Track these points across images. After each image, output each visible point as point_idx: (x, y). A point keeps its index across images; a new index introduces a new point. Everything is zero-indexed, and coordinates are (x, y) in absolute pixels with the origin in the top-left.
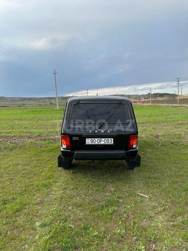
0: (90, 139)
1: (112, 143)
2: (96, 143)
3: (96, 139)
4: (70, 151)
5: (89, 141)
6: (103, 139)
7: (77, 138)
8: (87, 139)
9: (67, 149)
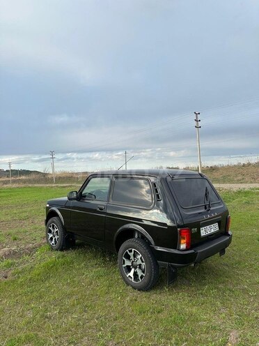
0: (204, 228)
1: (218, 229)
2: (209, 232)
3: (208, 227)
4: (193, 251)
5: (203, 232)
6: (212, 226)
8: (201, 229)
9: (187, 249)
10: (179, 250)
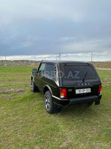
0: (78, 90)
1: (90, 91)
2: (82, 92)
3: (82, 90)
4: (67, 100)
5: (77, 92)
6: (85, 89)
7: (71, 90)
8: (76, 90)
9: (64, 98)
10: (60, 98)
